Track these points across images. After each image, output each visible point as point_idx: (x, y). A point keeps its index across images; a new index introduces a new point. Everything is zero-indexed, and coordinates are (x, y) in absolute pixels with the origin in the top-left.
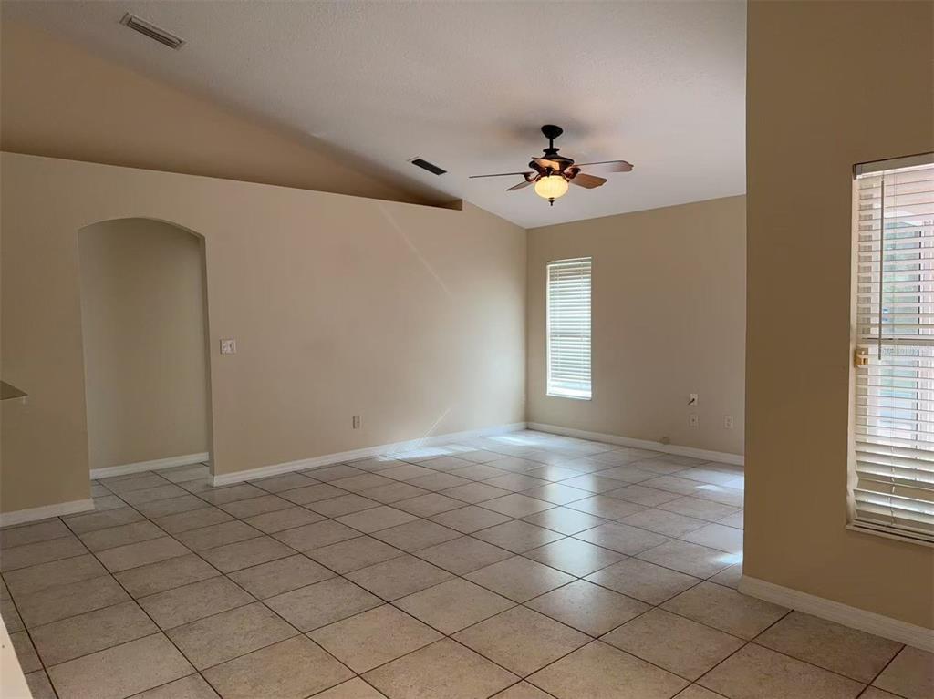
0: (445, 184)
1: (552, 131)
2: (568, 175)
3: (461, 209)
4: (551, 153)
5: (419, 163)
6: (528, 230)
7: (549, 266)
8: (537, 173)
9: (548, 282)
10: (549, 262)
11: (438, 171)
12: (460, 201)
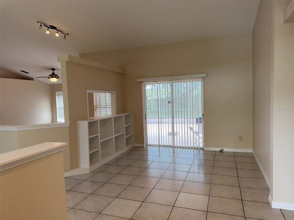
0: (29, 75)
1: (53, 69)
2: (57, 78)
3: (33, 80)
4: (53, 73)
5: (22, 71)
6: (51, 84)
7: (56, 93)
8: (50, 77)
9: (56, 96)
10: (56, 92)
11: (27, 73)
12: (33, 78)
